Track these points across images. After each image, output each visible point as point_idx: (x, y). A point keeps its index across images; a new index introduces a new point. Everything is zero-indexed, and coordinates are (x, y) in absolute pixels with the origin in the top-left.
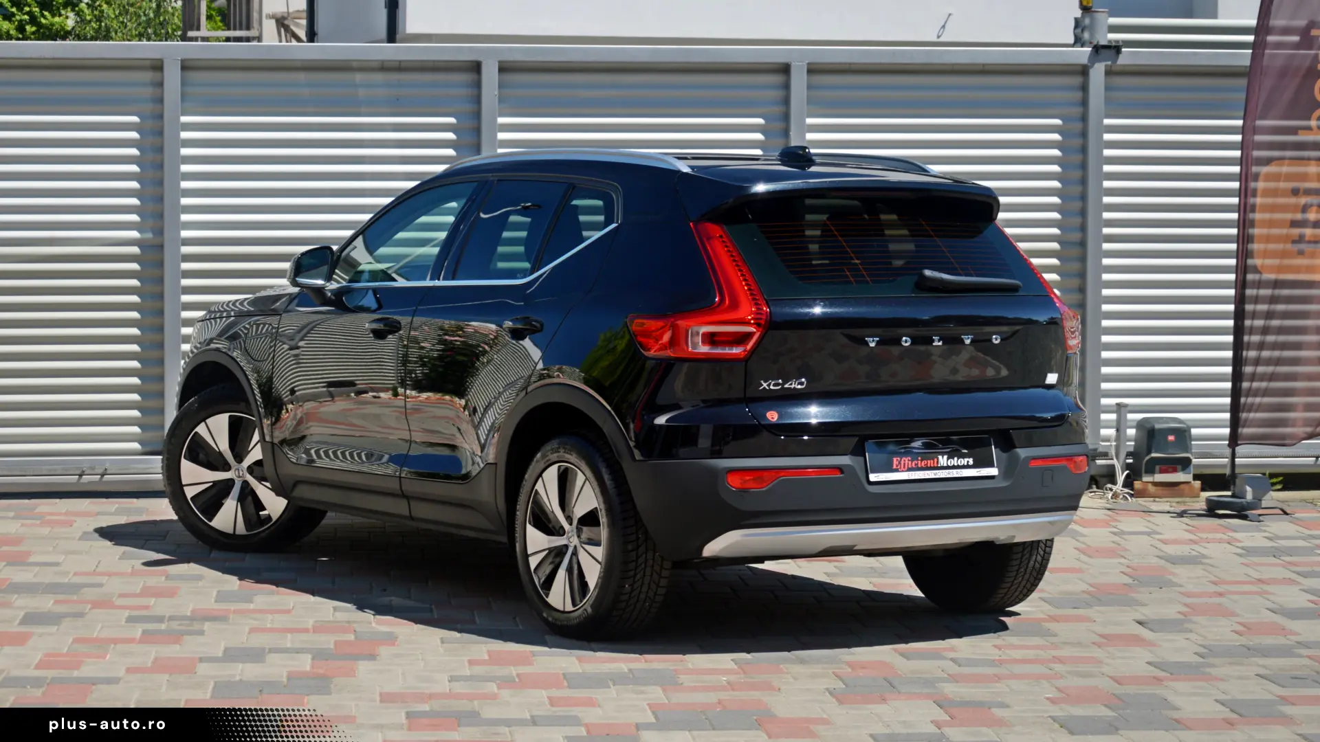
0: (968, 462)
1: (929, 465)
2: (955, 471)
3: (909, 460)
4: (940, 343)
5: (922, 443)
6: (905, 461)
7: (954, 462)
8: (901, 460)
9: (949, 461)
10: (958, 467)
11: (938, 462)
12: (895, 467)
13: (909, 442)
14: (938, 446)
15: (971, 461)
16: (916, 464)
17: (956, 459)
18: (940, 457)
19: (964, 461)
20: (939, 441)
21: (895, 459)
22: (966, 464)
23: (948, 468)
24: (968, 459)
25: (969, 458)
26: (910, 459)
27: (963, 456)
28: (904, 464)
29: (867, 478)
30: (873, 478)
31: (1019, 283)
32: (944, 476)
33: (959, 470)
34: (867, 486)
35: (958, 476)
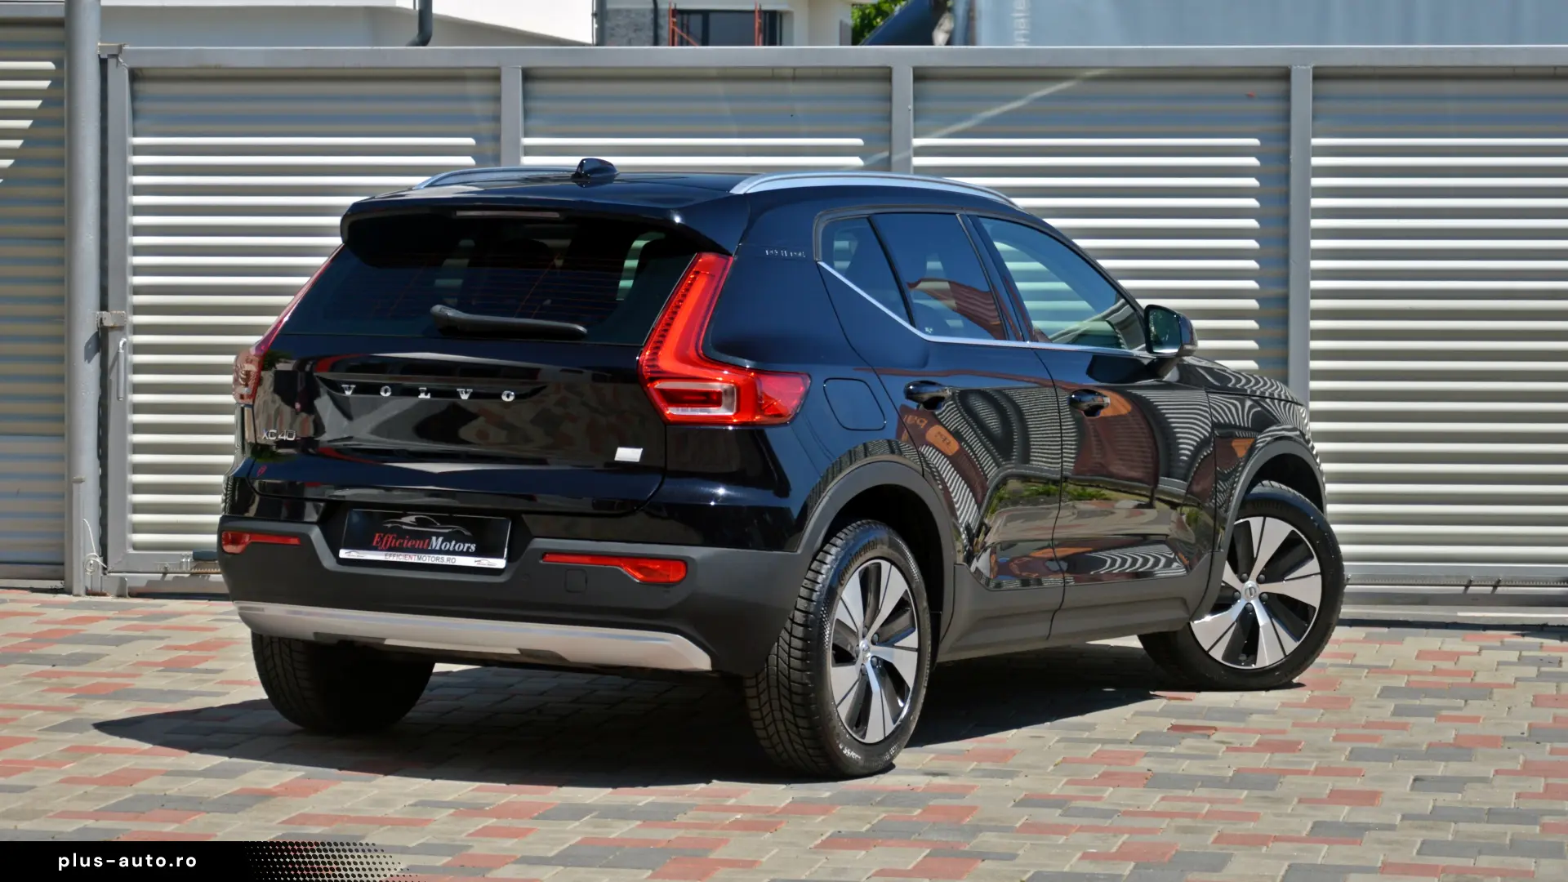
0: (469, 548)
1: (416, 546)
2: (446, 557)
3: (393, 538)
4: (428, 397)
5: (416, 518)
6: (388, 537)
7: (451, 546)
8: (384, 536)
9: (444, 544)
11: (428, 545)
12: (374, 543)
13: (400, 516)
14: (436, 524)
15: (473, 547)
16: (400, 544)
17: (454, 542)
18: (434, 538)
19: (464, 547)
20: (439, 519)
21: (377, 535)
22: (465, 550)
23: (440, 552)
24: (467, 545)
25: (472, 543)
26: (395, 536)
27: (464, 540)
28: (387, 541)
29: (336, 554)
30: (344, 554)
31: (581, 328)
32: (430, 562)
33: (451, 557)
34: (328, 562)
35: (448, 563)
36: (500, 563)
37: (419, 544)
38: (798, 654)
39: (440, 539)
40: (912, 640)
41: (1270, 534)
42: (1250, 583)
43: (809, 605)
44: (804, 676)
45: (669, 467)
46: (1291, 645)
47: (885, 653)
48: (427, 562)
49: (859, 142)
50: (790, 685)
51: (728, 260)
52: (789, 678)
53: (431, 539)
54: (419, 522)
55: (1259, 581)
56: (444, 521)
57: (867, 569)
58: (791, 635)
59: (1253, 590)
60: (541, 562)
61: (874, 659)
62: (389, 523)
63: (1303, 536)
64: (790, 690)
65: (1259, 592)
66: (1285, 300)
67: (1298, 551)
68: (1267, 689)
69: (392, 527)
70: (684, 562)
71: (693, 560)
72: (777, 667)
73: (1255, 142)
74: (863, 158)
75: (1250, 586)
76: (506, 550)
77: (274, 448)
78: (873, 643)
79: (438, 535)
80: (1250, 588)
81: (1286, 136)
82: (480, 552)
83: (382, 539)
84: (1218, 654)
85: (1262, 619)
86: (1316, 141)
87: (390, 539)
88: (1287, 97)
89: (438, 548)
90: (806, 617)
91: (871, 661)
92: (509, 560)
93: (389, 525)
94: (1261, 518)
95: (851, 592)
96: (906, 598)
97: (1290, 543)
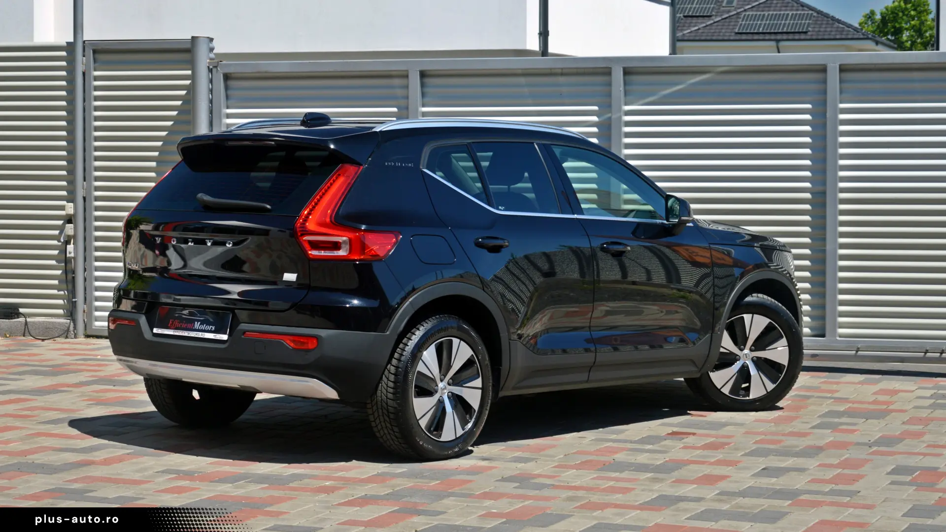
0: (212, 328)
2: (200, 333)
4: (193, 244)
5: (189, 312)
6: (175, 321)
7: (203, 327)
9: (200, 326)
10: (205, 331)
11: (193, 327)
12: (169, 325)
13: (182, 310)
14: (197, 315)
16: (181, 326)
17: (205, 325)
18: (196, 323)
19: (209, 328)
21: (171, 321)
23: (198, 330)
24: (211, 327)
25: (213, 326)
26: (179, 321)
27: (210, 324)
28: (175, 324)
29: (152, 330)
30: (155, 330)
31: (269, 207)
32: (193, 336)
33: (203, 333)
34: (147, 335)
35: (201, 337)
36: (225, 337)
37: (189, 326)
38: (391, 390)
39: (199, 323)
40: (478, 383)
41: (756, 324)
42: (746, 351)
43: (398, 363)
44: (395, 404)
45: (313, 284)
46: (771, 386)
47: (457, 390)
48: (192, 336)
49: (596, 108)
50: (387, 408)
51: (359, 168)
52: (387, 404)
53: (194, 323)
54: (191, 314)
55: (751, 350)
56: (202, 314)
57: (441, 343)
58: (388, 379)
59: (747, 355)
60: (243, 337)
61: (450, 394)
62: (177, 314)
63: (777, 325)
64: (388, 410)
65: (751, 357)
66: (824, 193)
67: (773, 334)
68: (757, 410)
69: (178, 316)
70: (316, 337)
71: (320, 336)
72: (381, 397)
73: (809, 106)
74: (598, 117)
75: (746, 353)
76: (228, 330)
77: (141, 272)
78: (449, 384)
79: (198, 321)
80: (746, 354)
81: (824, 103)
82: (216, 332)
83: (173, 323)
84: (726, 391)
85: (753, 371)
86: (842, 106)
87: (177, 323)
88: (825, 82)
89: (197, 328)
90: (396, 369)
91: (448, 395)
92: (230, 335)
93: (177, 315)
94: (751, 315)
95: (429, 355)
96: (472, 359)
97: (769, 329)
